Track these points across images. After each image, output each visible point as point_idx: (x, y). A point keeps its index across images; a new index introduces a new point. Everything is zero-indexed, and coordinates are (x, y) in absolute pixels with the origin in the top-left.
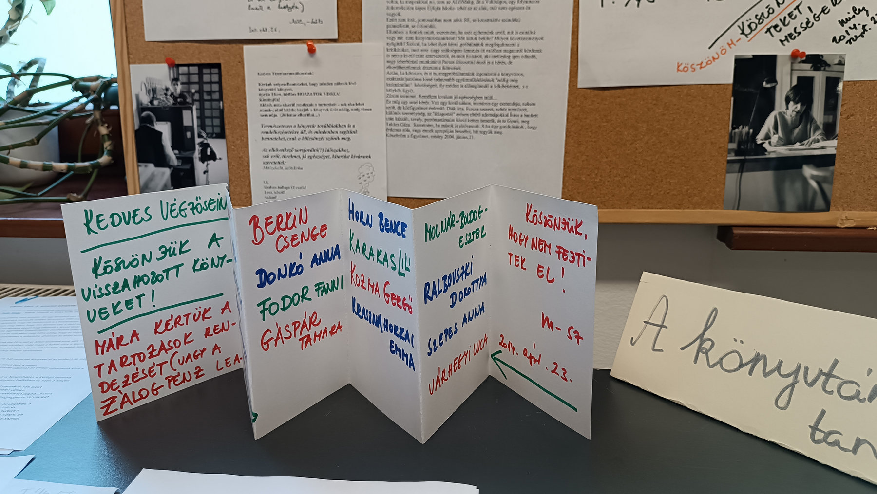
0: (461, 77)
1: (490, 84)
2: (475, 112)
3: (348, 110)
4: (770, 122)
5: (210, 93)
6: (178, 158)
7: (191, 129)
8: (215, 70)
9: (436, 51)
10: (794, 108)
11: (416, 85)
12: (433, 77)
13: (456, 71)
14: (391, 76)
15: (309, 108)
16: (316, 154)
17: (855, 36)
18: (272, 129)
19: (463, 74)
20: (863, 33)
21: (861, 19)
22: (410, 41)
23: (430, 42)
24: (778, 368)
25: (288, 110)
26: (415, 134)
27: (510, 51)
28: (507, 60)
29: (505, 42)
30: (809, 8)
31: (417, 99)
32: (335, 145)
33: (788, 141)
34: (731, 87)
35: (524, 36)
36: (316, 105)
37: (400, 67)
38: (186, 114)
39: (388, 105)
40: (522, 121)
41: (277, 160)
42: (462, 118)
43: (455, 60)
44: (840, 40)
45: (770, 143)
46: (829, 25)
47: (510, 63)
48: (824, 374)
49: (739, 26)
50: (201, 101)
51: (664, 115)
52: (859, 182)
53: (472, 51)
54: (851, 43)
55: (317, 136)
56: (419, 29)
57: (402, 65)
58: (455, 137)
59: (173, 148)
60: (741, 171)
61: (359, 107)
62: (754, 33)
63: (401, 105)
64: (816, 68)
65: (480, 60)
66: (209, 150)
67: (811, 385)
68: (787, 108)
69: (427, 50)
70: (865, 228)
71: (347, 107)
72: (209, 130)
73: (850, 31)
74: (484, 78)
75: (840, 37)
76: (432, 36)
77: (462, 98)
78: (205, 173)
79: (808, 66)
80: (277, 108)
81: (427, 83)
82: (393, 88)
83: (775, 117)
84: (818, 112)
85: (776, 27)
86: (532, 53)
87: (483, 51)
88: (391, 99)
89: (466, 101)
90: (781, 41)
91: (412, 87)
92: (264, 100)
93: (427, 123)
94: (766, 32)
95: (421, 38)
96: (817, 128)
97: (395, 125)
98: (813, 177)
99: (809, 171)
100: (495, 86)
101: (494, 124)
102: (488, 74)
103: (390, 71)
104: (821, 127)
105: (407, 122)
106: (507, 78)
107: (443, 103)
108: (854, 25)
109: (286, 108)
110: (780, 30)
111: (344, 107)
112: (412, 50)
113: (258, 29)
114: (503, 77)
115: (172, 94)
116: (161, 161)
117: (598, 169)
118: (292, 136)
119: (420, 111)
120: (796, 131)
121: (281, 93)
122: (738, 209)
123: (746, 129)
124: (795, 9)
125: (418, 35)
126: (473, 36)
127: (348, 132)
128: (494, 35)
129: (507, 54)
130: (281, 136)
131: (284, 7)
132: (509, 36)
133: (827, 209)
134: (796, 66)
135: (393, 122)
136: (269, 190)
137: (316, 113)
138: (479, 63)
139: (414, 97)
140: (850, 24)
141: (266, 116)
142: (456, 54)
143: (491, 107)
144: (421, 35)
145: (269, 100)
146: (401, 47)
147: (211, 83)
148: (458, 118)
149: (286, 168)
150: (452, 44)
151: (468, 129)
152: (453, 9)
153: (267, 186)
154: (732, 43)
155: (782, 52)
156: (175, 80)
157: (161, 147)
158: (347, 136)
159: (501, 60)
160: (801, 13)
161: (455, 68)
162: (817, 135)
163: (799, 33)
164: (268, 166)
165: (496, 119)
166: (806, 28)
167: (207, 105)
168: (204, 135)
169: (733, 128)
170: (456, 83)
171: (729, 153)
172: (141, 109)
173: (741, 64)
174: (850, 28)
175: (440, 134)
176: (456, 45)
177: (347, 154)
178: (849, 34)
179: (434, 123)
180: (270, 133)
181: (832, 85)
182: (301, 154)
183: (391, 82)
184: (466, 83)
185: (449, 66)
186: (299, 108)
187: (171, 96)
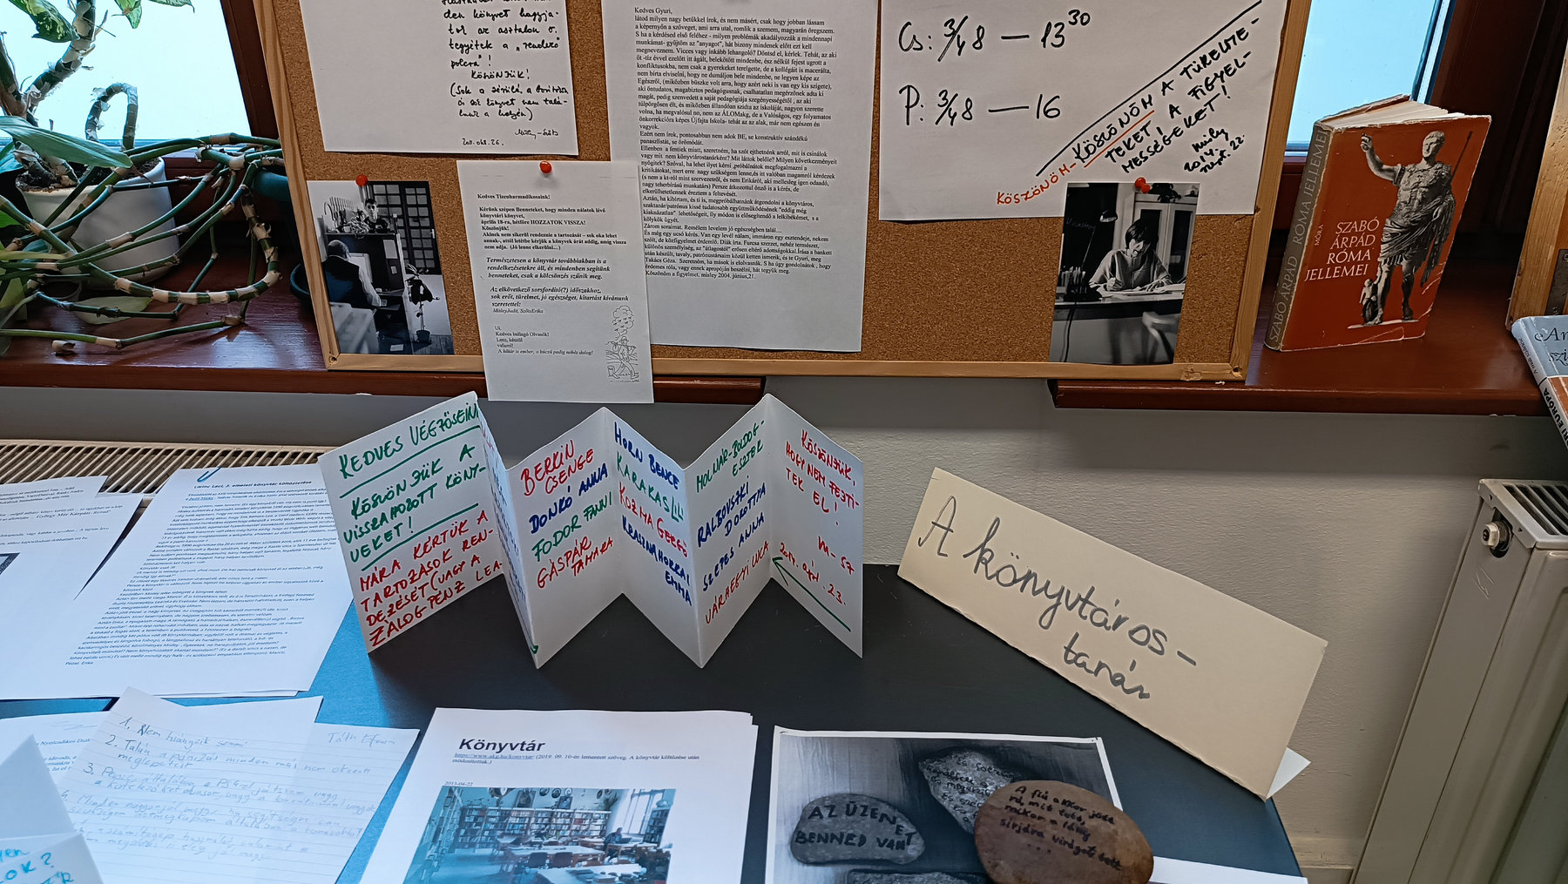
0: (737, 205)
1: (772, 213)
2: (754, 247)
3: (596, 243)
4: (1106, 263)
5: (417, 219)
6: (382, 297)
7: (396, 262)
8: (423, 191)
9: (704, 173)
10: (1136, 246)
11: (681, 214)
12: (702, 204)
13: (729, 198)
14: (649, 202)
15: (547, 239)
16: (559, 294)
17: (1212, 163)
18: (502, 264)
19: (738, 202)
20: (1221, 159)
21: (1219, 143)
22: (672, 160)
23: (696, 161)
24: (1046, 588)
25: (519, 241)
26: (682, 271)
27: (795, 176)
28: (791, 187)
29: (789, 164)
30: (1158, 129)
31: (684, 230)
32: (582, 283)
33: (1126, 285)
34: (1062, 222)
35: (812, 158)
36: (555, 236)
37: (659, 192)
38: (388, 245)
39: (647, 237)
40: (813, 259)
41: (509, 301)
42: (739, 253)
43: (728, 184)
44: (1194, 167)
45: (1105, 287)
46: (1181, 149)
47: (796, 190)
48: (1082, 600)
49: (1074, 149)
50: (407, 228)
51: (981, 253)
52: (1209, 330)
53: (750, 174)
54: (1206, 171)
55: (559, 272)
56: (682, 146)
57: (662, 189)
58: (731, 276)
59: (375, 285)
60: (1070, 318)
61: (609, 239)
62: (1092, 157)
63: (663, 237)
64: (1164, 200)
65: (759, 185)
66: (422, 288)
67: (1070, 608)
68: (1128, 248)
69: (693, 172)
70: (1212, 382)
71: (595, 239)
72: (420, 264)
73: (1205, 157)
74: (765, 206)
75: (1194, 164)
76: (698, 154)
77: (739, 230)
78: (418, 315)
79: (1155, 197)
80: (505, 238)
81: (695, 211)
82: (652, 216)
83: (1113, 257)
85: (1119, 149)
86: (822, 179)
87: (762, 174)
88: (650, 230)
89: (743, 233)
90: (1125, 167)
91: (676, 215)
92: (488, 228)
93: (696, 259)
94: (1107, 156)
95: (684, 157)
96: (1162, 270)
97: (656, 261)
98: (1154, 326)
99: (1149, 319)
100: (779, 217)
101: (779, 262)
103: (648, 195)
104: (1167, 269)
105: (671, 258)
106: (793, 207)
107: (715, 236)
108: (1211, 150)
109: (517, 238)
110: (1124, 152)
111: (591, 239)
112: (674, 171)
113: (474, 141)
114: (788, 207)
115: (367, 219)
116: (360, 300)
117: (904, 314)
118: (527, 272)
119: (687, 245)
120: (1137, 273)
121: (510, 220)
122: (1065, 361)
123: (1078, 270)
124: (1141, 130)
125: (680, 153)
126: (749, 156)
127: (597, 269)
128: (776, 156)
129: (793, 179)
130: (514, 272)
131: (507, 114)
132: (793, 157)
133: (1171, 362)
134: (1141, 197)
135: (654, 257)
136: (502, 337)
137: (556, 245)
138: (757, 188)
139: (679, 228)
140: (1206, 149)
141: (492, 247)
142: (729, 178)
143: (774, 241)
144: (684, 153)
145: (494, 228)
146: (659, 167)
147: (417, 206)
149: (522, 311)
150: (724, 166)
151: (746, 266)
152: (724, 122)
153: (500, 332)
154: (1066, 169)
155: (1125, 179)
156: (370, 201)
157: (359, 284)
158: (597, 273)
159: (784, 186)
160: (1148, 135)
161: (728, 194)
162: (1162, 278)
163: (1146, 158)
164: (499, 308)
165: (781, 256)
166: (1154, 153)
167: (415, 233)
168: (414, 270)
169: (1063, 270)
170: (731, 212)
171: (1057, 298)
172: (328, 237)
173: (1074, 193)
174: (1206, 153)
175: (713, 272)
176: (729, 166)
177: (599, 295)
178: (1204, 161)
179: (705, 259)
180: (499, 268)
181: (1183, 219)
182: (540, 294)
183: (649, 209)
184: (743, 212)
185: (721, 191)
186: (534, 238)
187: (365, 221)
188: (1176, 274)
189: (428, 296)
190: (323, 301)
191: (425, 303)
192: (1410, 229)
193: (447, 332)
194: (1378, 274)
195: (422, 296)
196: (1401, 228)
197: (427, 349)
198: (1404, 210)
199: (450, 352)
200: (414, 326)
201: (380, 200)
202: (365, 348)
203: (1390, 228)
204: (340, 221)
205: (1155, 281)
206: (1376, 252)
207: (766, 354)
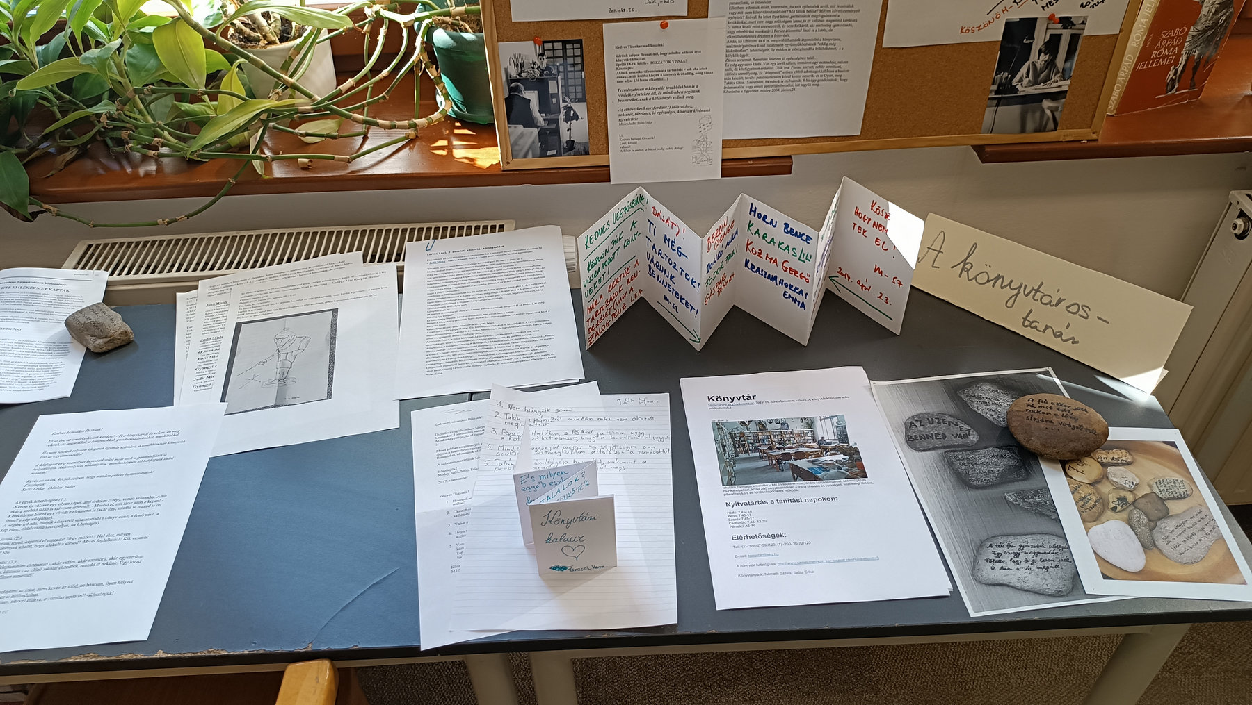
0: (789, 43)
1: (813, 47)
2: (798, 70)
3: (692, 74)
4: (1024, 70)
5: (573, 65)
6: (544, 120)
7: (556, 95)
8: (578, 46)
9: (770, 22)
10: (1044, 57)
11: (751, 51)
12: (766, 43)
13: (785, 38)
14: (730, 44)
15: (660, 73)
16: (664, 110)
17: (1098, 2)
18: (627, 93)
19: (791, 40)
22: (749, 15)
23: (765, 15)
24: (1010, 284)
25: (642, 76)
26: (748, 89)
27: (831, 21)
28: (828, 28)
29: (828, 14)
31: (752, 62)
32: (680, 102)
33: (1035, 83)
34: (1000, 44)
35: (844, 9)
36: (666, 71)
37: (739, 37)
38: (552, 84)
39: (728, 68)
40: (836, 76)
41: (630, 117)
42: (787, 75)
43: (785, 29)
44: (1086, 5)
45: (1022, 84)
47: (831, 30)
48: (1035, 290)
50: (566, 72)
51: (946, 66)
52: (1081, 108)
53: (800, 21)
54: (1094, 6)
55: (665, 96)
56: (757, 5)
57: (740, 34)
58: (780, 90)
60: (997, 105)
61: (702, 71)
63: (738, 67)
64: (1065, 27)
65: (807, 28)
66: (572, 112)
67: (1027, 295)
68: (1039, 59)
69: (762, 22)
70: (1079, 142)
71: (692, 71)
72: (572, 96)
74: (808, 43)
76: (767, 10)
77: (789, 59)
78: (568, 130)
79: (1059, 26)
80: (631, 75)
81: (761, 48)
82: (732, 54)
83: (1029, 65)
86: (849, 23)
88: (730, 63)
89: (792, 61)
90: (1043, 7)
91: (748, 52)
92: (620, 69)
93: (758, 80)
94: (1032, 1)
95: (758, 12)
96: (1058, 72)
97: (731, 83)
98: (1049, 108)
99: (1046, 104)
100: (817, 49)
101: (813, 78)
102: (812, 40)
103: (730, 39)
104: (1061, 71)
105: (741, 81)
106: (827, 42)
107: (773, 64)
109: (639, 74)
111: (689, 71)
112: (750, 22)
113: (617, 10)
114: (824, 42)
115: (539, 67)
116: (529, 122)
117: (890, 109)
118: (644, 97)
119: (753, 71)
120: (1043, 75)
121: (636, 62)
122: (991, 133)
123: (1006, 74)
125: (755, 10)
126: (802, 9)
127: (691, 92)
128: (820, 8)
129: (829, 23)
130: (635, 98)
132: (831, 9)
133: (1055, 130)
134: (1051, 26)
135: (730, 81)
136: (624, 142)
137: (665, 77)
138: (804, 31)
139: (750, 60)
141: (622, 82)
142: (786, 25)
143: (812, 65)
144: (758, 10)
145: (625, 69)
146: (740, 20)
147: (574, 56)
148: (784, 75)
149: (638, 123)
150: (784, 17)
151: (791, 83)
153: (622, 138)
154: (1006, 9)
155: (1042, 15)
156: (541, 55)
157: (529, 111)
158: (691, 94)
159: (823, 28)
161: (784, 36)
162: (1057, 77)
164: (623, 122)
165: (815, 75)
167: (570, 75)
168: (568, 101)
169: (996, 74)
170: (785, 47)
171: (991, 92)
172: (510, 80)
173: (1009, 25)
175: (768, 88)
176: (787, 17)
177: (691, 109)
178: (1093, 1)
179: (764, 80)
180: (625, 95)
181: (1074, 39)
182: (651, 111)
183: (730, 49)
184: (793, 47)
185: (780, 34)
186: (651, 74)
187: (537, 69)
189: (576, 117)
191: (573, 122)
192: (1204, 31)
193: (587, 141)
194: (1180, 62)
195: (571, 117)
196: (1199, 31)
197: (572, 152)
198: (1203, 20)
199: (587, 153)
200: (565, 137)
201: (548, 54)
202: (530, 154)
203: (1193, 32)
204: (520, 69)
205: (1053, 80)
206: (1181, 49)
207: (797, 140)
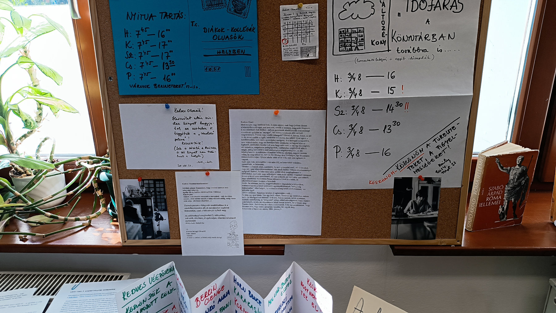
0: (276, 185)
1: (289, 188)
2: (282, 199)
3: (224, 199)
4: (409, 204)
5: (160, 192)
6: (144, 219)
7: (151, 207)
8: (162, 182)
9: (264, 174)
10: (419, 199)
12: (263, 185)
13: (273, 183)
14: (244, 185)
15: (207, 198)
16: (210, 217)
17: (445, 170)
20: (449, 169)
21: (448, 164)
23: (261, 171)
26: (255, 208)
27: (297, 175)
28: (296, 179)
30: (426, 159)
31: (256, 194)
32: (219, 213)
33: (417, 212)
34: (393, 190)
35: (303, 169)
36: (210, 197)
37: (248, 181)
38: (148, 201)
39: (243, 196)
40: (303, 203)
41: (192, 220)
44: (439, 172)
46: (434, 166)
47: (298, 180)
49: (396, 166)
50: (156, 195)
51: (364, 201)
52: (448, 227)
53: (280, 175)
54: (443, 173)
55: (210, 209)
56: (256, 166)
58: (273, 209)
59: (142, 215)
60: (398, 223)
61: (230, 197)
62: (402, 168)
63: (249, 196)
64: (429, 183)
66: (160, 216)
68: (417, 199)
69: (260, 174)
70: (450, 246)
71: (224, 197)
73: (443, 168)
74: (286, 185)
75: (439, 171)
76: (262, 168)
77: (276, 193)
78: (158, 225)
79: (426, 182)
80: (191, 198)
81: (261, 187)
82: (245, 189)
83: (412, 202)
84: (430, 201)
85: (412, 166)
86: (306, 177)
87: (285, 175)
88: (245, 194)
89: (278, 194)
90: (414, 172)
91: (254, 189)
92: (185, 195)
93: (261, 203)
94: (408, 168)
95: (257, 169)
96: (429, 207)
98: (428, 226)
99: (426, 224)
100: (291, 189)
101: (291, 205)
102: (288, 184)
103: (244, 182)
104: (431, 206)
105: (252, 203)
106: (296, 185)
107: (268, 196)
108: (445, 166)
109: (196, 198)
110: (414, 167)
111: (223, 197)
112: (254, 174)
113: (182, 165)
114: (294, 185)
116: (136, 220)
117: (337, 222)
118: (199, 210)
120: (421, 208)
121: (194, 192)
122: (396, 239)
123: (400, 207)
124: (420, 160)
126: (281, 168)
128: (290, 169)
130: (194, 210)
131: (194, 156)
132: (296, 169)
133: (435, 239)
134: (421, 182)
135: (245, 203)
136: (188, 233)
137: (210, 200)
138: (283, 179)
140: (443, 166)
141: (187, 201)
142: (273, 176)
143: (289, 197)
146: (248, 173)
147: (160, 187)
148: (275, 201)
149: (197, 223)
150: (271, 172)
151: (279, 206)
152: (271, 158)
153: (188, 231)
154: (393, 172)
155: (415, 176)
156: (142, 186)
157: (137, 215)
158: (224, 209)
159: (293, 178)
160: (422, 161)
161: (273, 181)
162: (430, 210)
163: (422, 169)
164: (188, 222)
165: (292, 202)
166: (424, 167)
167: (158, 197)
168: (157, 210)
169: (394, 207)
170: (273, 187)
171: (392, 216)
173: (396, 180)
174: (443, 167)
175: (267, 208)
176: (273, 172)
177: (225, 217)
178: (442, 170)
179: (264, 204)
180: (189, 208)
181: (436, 189)
182: (203, 217)
183: (244, 187)
184: (278, 187)
185: (270, 180)
186: (202, 198)
187: (140, 193)
188: (435, 208)
189: (162, 219)
190: (123, 221)
191: (161, 221)
192: (514, 188)
193: (168, 231)
194: (504, 204)
195: (160, 219)
196: (511, 188)
197: (160, 237)
198: (512, 182)
199: (169, 238)
200: (156, 228)
201: (146, 186)
202: (137, 238)
203: (507, 188)
204: (131, 193)
205: (428, 211)
206: (503, 197)
207: (286, 237)
